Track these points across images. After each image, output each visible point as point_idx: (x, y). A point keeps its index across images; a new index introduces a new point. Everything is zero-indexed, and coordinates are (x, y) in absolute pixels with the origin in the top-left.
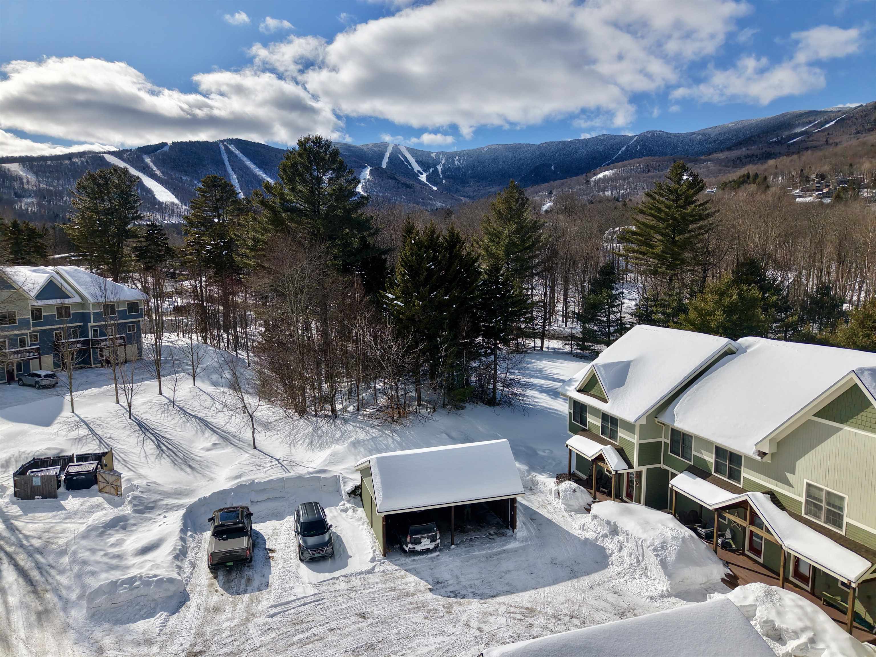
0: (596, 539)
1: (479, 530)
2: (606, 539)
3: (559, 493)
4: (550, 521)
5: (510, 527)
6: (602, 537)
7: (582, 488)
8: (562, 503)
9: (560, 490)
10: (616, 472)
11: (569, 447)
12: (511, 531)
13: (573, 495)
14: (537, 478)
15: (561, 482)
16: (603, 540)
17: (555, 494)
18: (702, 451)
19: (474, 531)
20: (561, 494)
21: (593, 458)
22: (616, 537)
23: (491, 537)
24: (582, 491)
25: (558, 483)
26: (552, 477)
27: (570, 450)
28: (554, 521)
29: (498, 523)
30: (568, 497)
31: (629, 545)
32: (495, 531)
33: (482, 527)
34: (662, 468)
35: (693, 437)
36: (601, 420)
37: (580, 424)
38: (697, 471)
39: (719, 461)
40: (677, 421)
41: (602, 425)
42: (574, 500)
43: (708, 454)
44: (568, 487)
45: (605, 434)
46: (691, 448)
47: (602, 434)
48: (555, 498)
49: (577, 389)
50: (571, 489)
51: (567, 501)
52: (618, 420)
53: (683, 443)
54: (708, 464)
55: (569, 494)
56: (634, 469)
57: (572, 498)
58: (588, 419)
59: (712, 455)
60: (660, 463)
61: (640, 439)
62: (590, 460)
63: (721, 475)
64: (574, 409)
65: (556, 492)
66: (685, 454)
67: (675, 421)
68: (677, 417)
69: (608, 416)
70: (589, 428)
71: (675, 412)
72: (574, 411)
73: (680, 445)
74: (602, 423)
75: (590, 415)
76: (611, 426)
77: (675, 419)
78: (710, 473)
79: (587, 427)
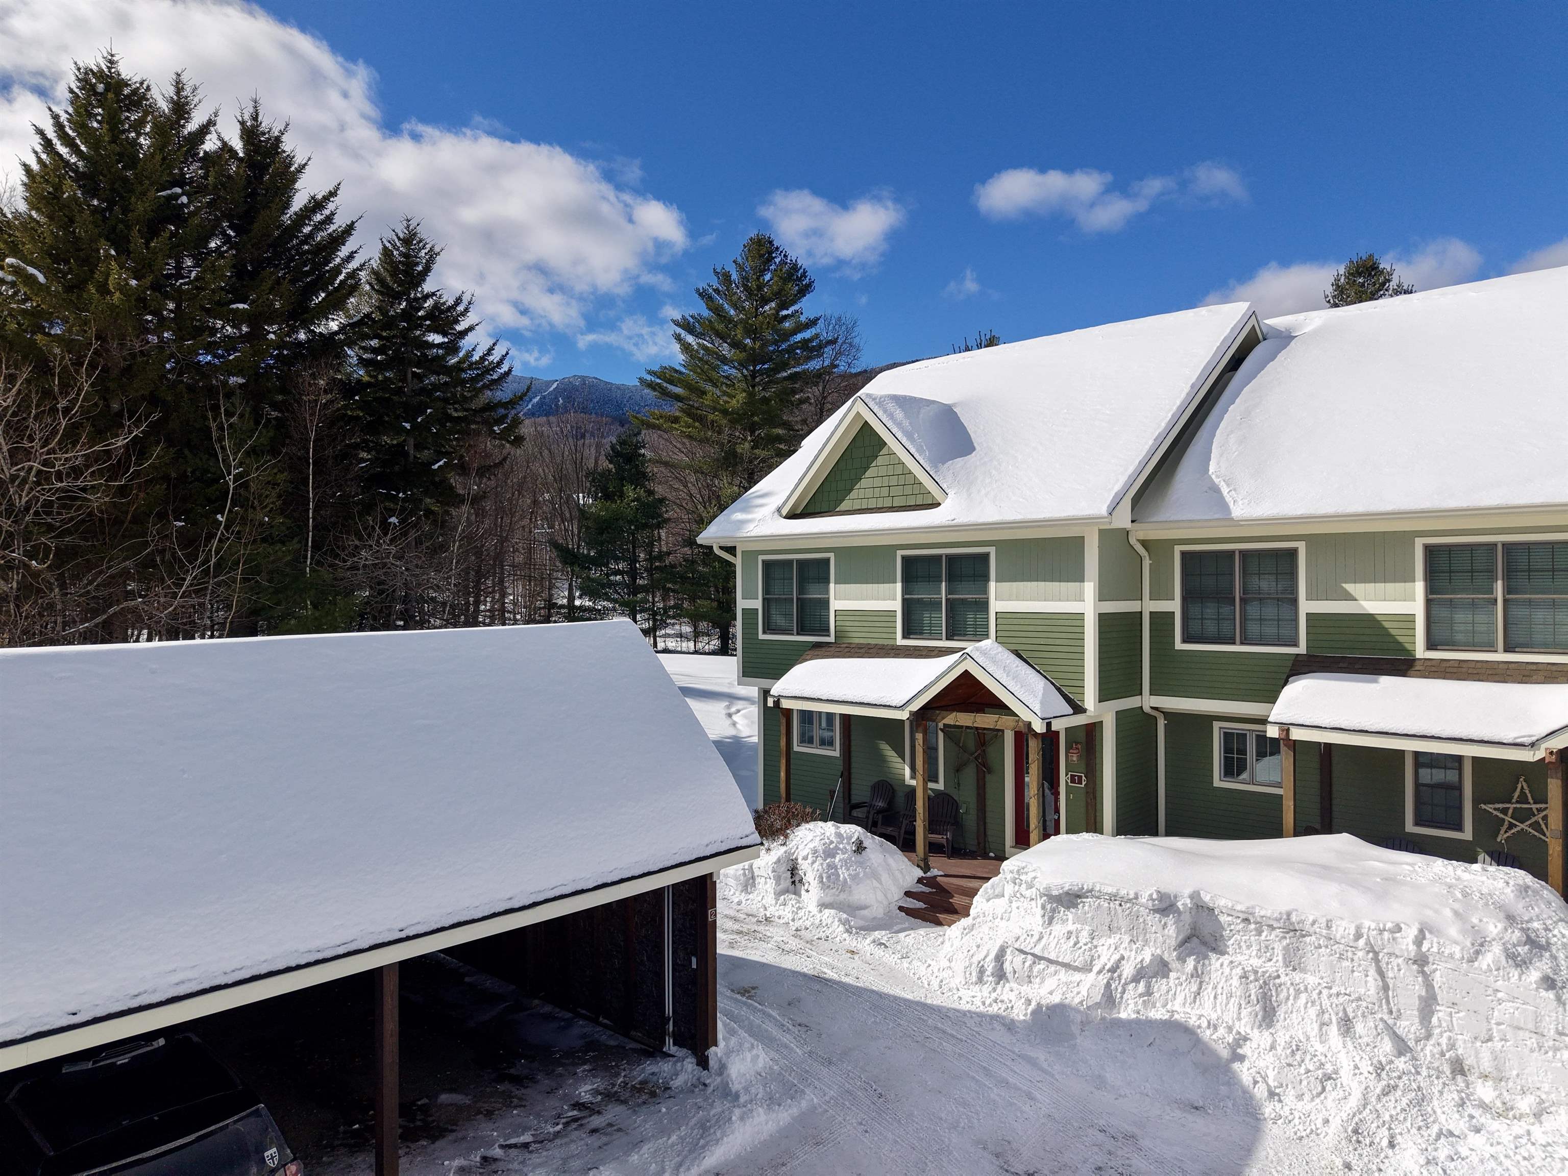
0: (1110, 999)
1: (509, 1102)
2: (1160, 986)
3: (793, 871)
4: (818, 980)
5: (670, 1047)
6: (1136, 979)
8: (823, 906)
9: (803, 854)
10: (1049, 725)
12: (690, 1064)
13: (861, 864)
16: (1149, 993)
18: (1349, 587)
19: (489, 1114)
20: (809, 871)
21: (916, 706)
22: (1215, 962)
23: (596, 1121)
24: (881, 844)
27: (788, 714)
28: (831, 974)
29: (591, 1045)
30: (843, 873)
31: (1311, 980)
32: (598, 1083)
33: (518, 1081)
34: (1147, 709)
35: (1300, 550)
36: (899, 586)
37: (798, 634)
38: (1341, 665)
39: (1451, 600)
40: (1240, 503)
41: (905, 602)
42: (868, 881)
43: (1390, 586)
44: (833, 838)
45: (922, 633)
46: (1292, 593)
47: (906, 635)
48: (778, 894)
49: (785, 512)
50: (848, 843)
51: (843, 890)
52: (986, 556)
53: (1245, 590)
54: (1386, 625)
55: (845, 862)
56: (1088, 713)
57: (858, 874)
58: (836, 605)
59: (1408, 585)
60: (1141, 694)
61: (1101, 599)
62: (904, 715)
63: (1456, 648)
64: (767, 590)
65: (783, 868)
66: (1254, 629)
67: (1231, 505)
68: (1228, 485)
69: (937, 558)
70: (838, 634)
71: (1218, 477)
72: (764, 599)
73: (1234, 599)
74: (903, 596)
75: (842, 586)
76: (949, 591)
77: (1228, 499)
78: (1411, 653)
79: (829, 636)
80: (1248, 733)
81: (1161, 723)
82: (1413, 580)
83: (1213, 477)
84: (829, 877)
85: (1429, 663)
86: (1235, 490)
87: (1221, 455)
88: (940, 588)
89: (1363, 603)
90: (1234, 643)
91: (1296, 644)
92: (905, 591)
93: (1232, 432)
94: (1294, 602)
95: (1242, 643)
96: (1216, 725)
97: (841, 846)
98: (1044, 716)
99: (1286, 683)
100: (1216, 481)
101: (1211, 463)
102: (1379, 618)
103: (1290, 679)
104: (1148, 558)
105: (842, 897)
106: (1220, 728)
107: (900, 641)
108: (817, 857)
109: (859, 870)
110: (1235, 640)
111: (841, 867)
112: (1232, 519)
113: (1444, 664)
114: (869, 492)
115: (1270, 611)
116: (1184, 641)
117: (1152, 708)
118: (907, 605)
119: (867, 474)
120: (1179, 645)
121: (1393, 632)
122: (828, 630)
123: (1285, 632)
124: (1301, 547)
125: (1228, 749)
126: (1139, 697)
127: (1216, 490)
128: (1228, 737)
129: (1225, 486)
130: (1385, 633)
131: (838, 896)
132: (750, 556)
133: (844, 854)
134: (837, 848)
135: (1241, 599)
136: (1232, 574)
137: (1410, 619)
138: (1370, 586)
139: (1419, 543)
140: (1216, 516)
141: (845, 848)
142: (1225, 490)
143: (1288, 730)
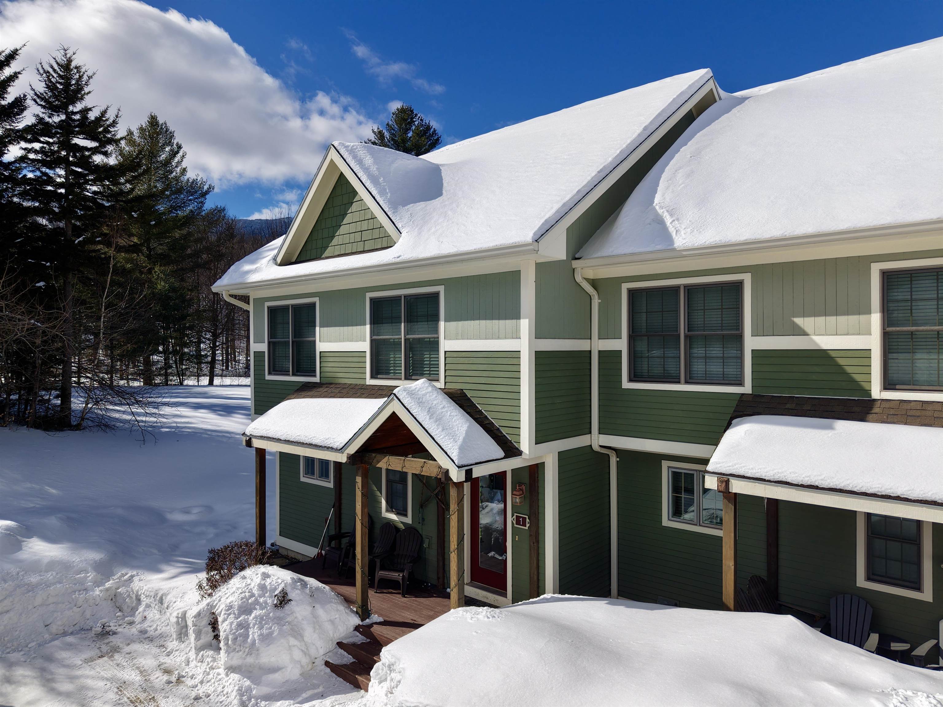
3: (214, 625)
7: (312, 582)
8: (231, 669)
9: (221, 608)
10: (469, 473)
11: (257, 443)
13: (279, 621)
14: (136, 585)
15: (225, 579)
17: (198, 634)
20: (224, 628)
21: (353, 449)
24: (313, 594)
25: (214, 585)
26: (195, 570)
27: (261, 453)
30: (254, 633)
34: (596, 448)
35: (745, 282)
36: (368, 327)
37: (294, 375)
38: (788, 406)
39: (912, 333)
40: (682, 233)
41: (374, 343)
42: (282, 641)
43: (842, 319)
44: (256, 592)
45: (388, 373)
46: (738, 329)
47: (373, 376)
48: (199, 649)
49: (279, 260)
50: (270, 597)
51: (250, 654)
52: (436, 295)
53: (690, 327)
54: (841, 362)
55: (261, 620)
56: (523, 456)
57: (271, 634)
58: (321, 346)
59: (863, 317)
60: (590, 433)
61: (538, 336)
62: (342, 458)
63: (918, 387)
64: (272, 334)
65: (205, 621)
66: (699, 367)
67: (674, 234)
68: (671, 215)
69: (396, 300)
70: (323, 375)
71: (661, 208)
72: (269, 343)
73: (679, 336)
74: (371, 337)
75: (325, 329)
76: (407, 333)
77: (671, 229)
78: (868, 393)
79: (315, 376)
80: (695, 473)
81: (614, 460)
82: (868, 312)
83: (657, 208)
84: (235, 639)
85: (887, 405)
86: (678, 220)
87: (667, 188)
88: (400, 328)
89: (815, 338)
90: (679, 382)
91: (740, 383)
92: (372, 333)
93: (680, 168)
94: (739, 338)
95: (687, 382)
96: (665, 464)
97: (261, 600)
98: (461, 463)
99: (728, 426)
100: (660, 211)
101: (657, 195)
102: (833, 354)
103: (734, 422)
104: (596, 297)
105: (250, 660)
106: (669, 467)
107: (370, 382)
108: (229, 614)
109: (275, 628)
110: (680, 379)
111: (254, 625)
112: (674, 250)
113: (905, 406)
114: (346, 239)
115: (716, 351)
116: (631, 380)
117: (601, 446)
118: (375, 345)
119: (345, 222)
120: (626, 384)
121: (849, 370)
122: (315, 371)
123: (731, 370)
124: (747, 278)
125: (676, 489)
126: (590, 435)
127: (660, 221)
128: (676, 476)
129: (668, 217)
130: (840, 371)
131: (245, 659)
132: (260, 301)
133: (262, 609)
134: (257, 602)
135: (686, 336)
136: (677, 311)
137: (866, 354)
138: (820, 320)
139: (876, 269)
140: (659, 247)
141: (266, 602)
142: (668, 220)
143: (727, 482)
